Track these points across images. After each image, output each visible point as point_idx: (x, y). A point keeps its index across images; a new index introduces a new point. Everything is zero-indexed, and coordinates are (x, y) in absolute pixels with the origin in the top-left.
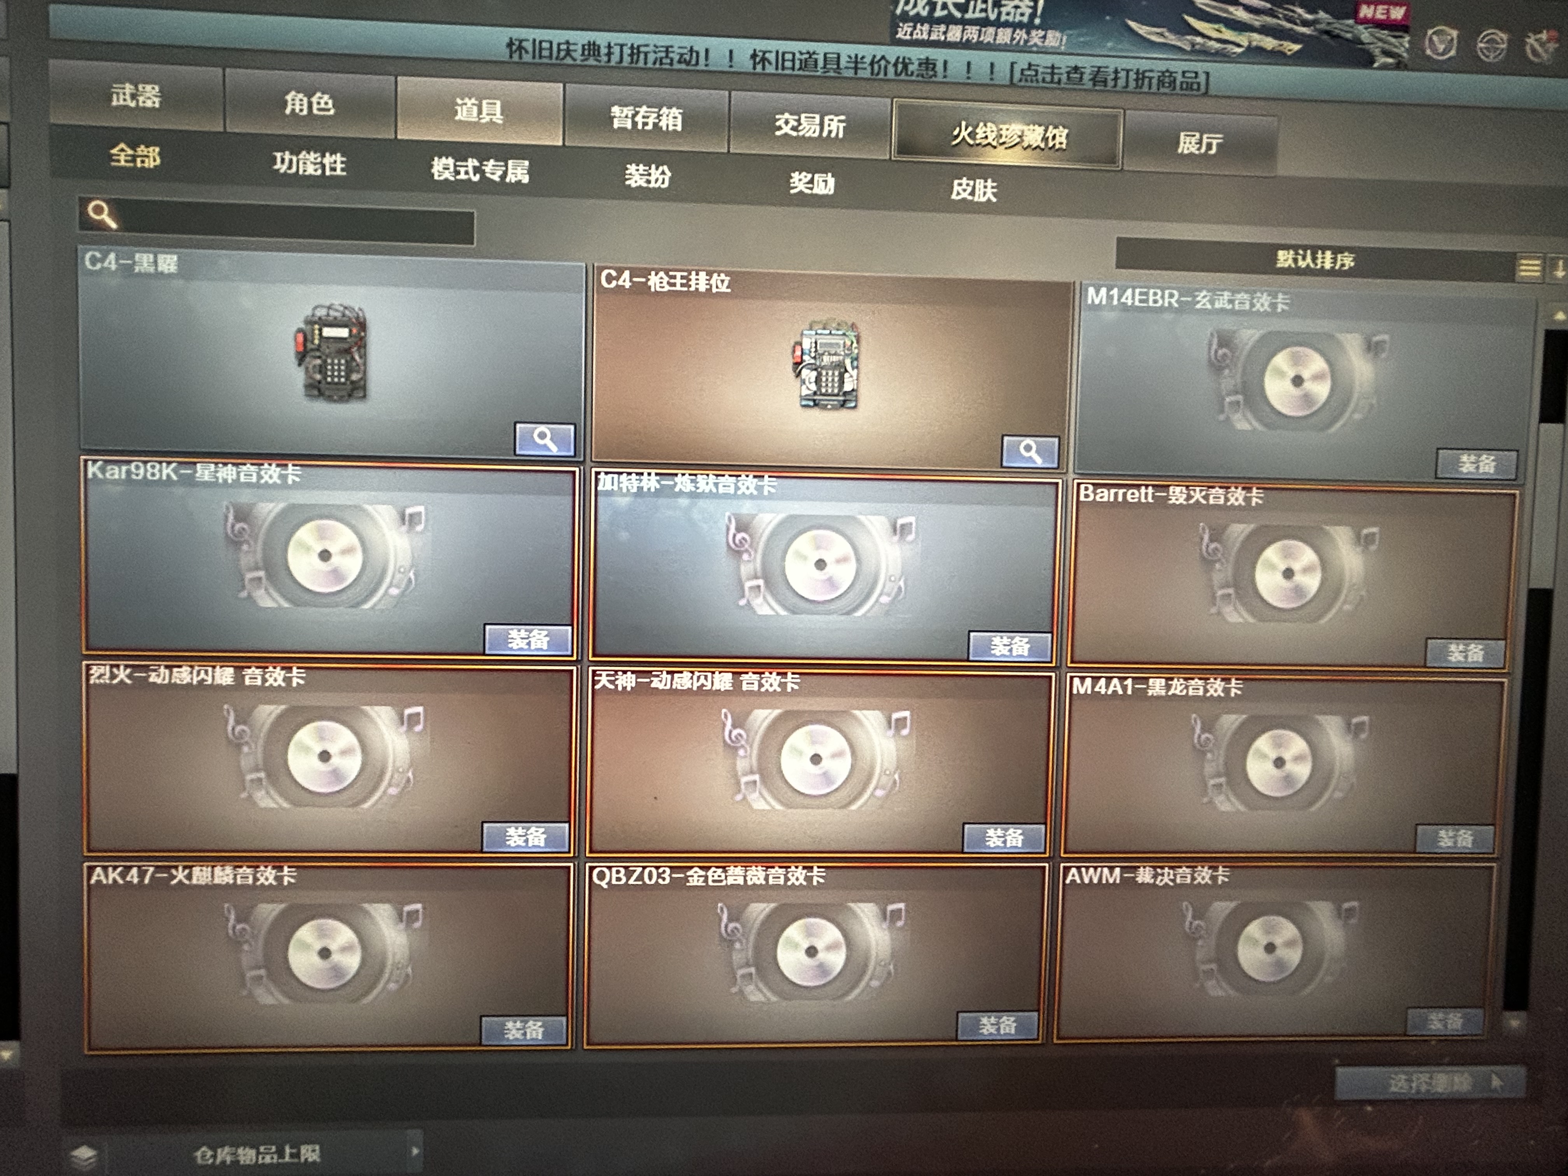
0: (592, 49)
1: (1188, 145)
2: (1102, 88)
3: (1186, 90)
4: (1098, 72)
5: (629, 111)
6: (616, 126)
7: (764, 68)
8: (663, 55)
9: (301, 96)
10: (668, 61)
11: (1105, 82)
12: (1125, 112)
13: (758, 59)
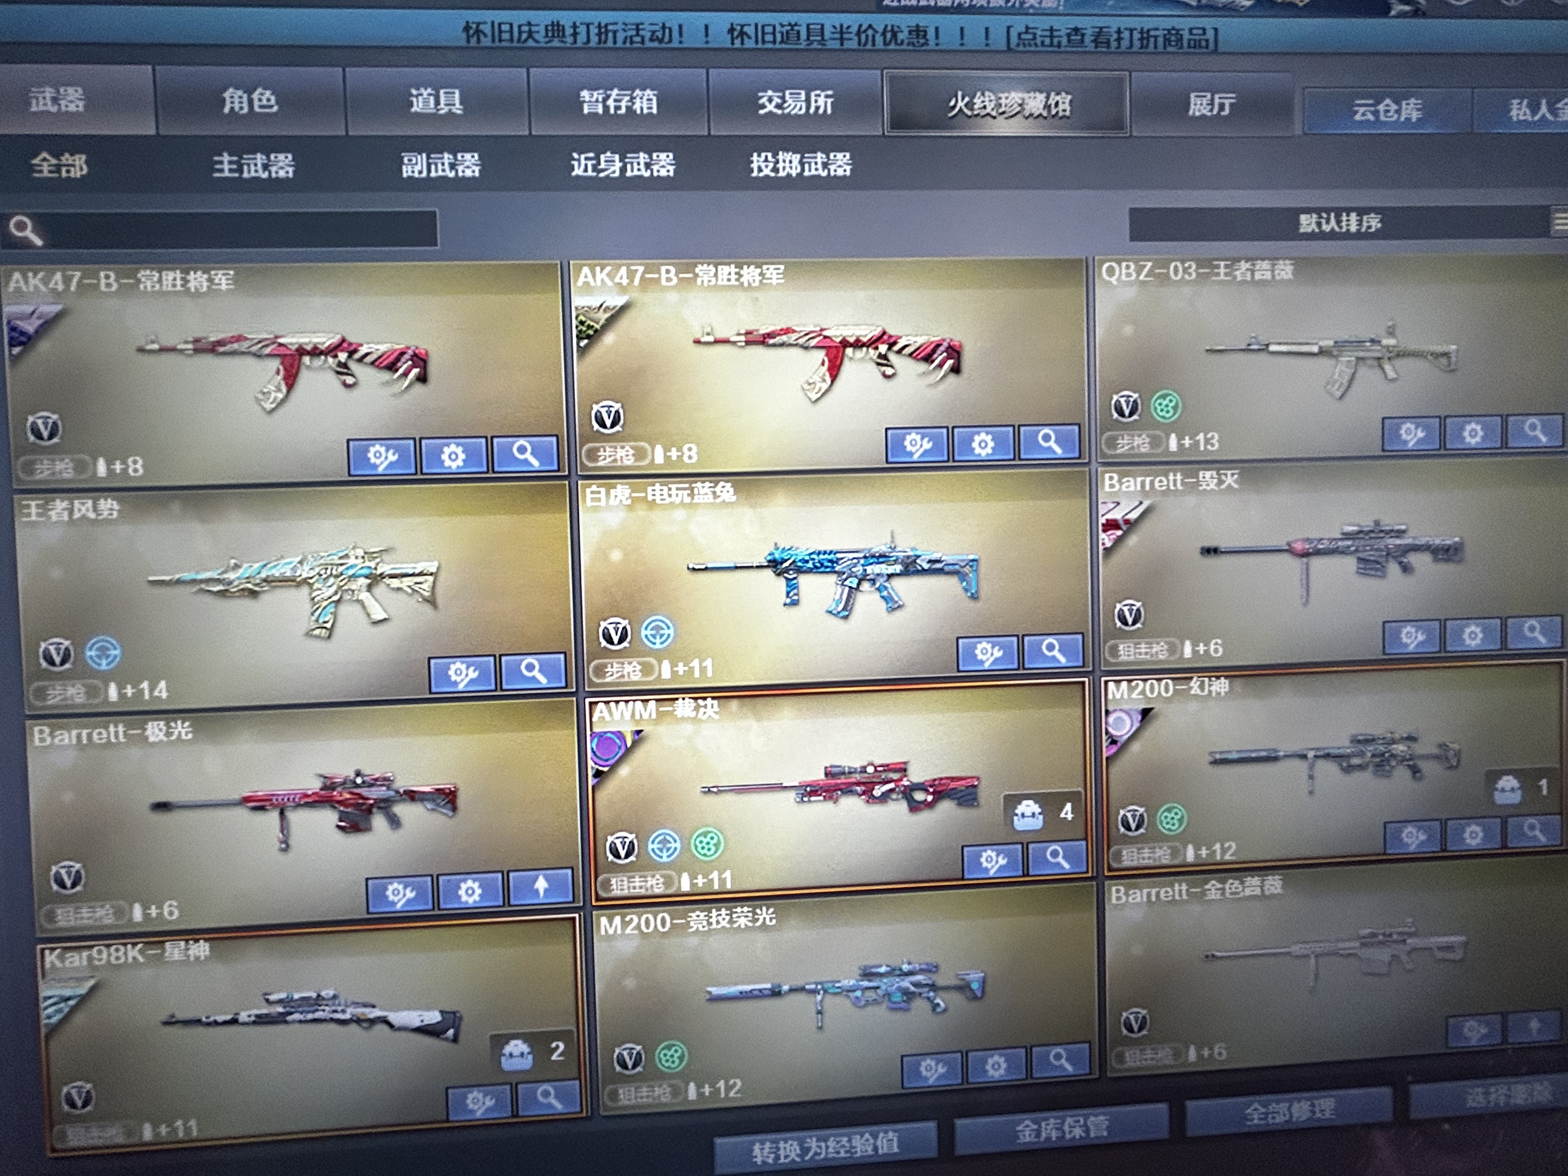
0: (556, 29)
2: (1105, 49)
3: (1195, 47)
4: (1099, 33)
5: (598, 95)
6: (586, 111)
7: (742, 43)
8: (634, 32)
9: (240, 93)
10: (638, 39)
11: (1108, 43)
12: (1130, 76)
13: (736, 34)
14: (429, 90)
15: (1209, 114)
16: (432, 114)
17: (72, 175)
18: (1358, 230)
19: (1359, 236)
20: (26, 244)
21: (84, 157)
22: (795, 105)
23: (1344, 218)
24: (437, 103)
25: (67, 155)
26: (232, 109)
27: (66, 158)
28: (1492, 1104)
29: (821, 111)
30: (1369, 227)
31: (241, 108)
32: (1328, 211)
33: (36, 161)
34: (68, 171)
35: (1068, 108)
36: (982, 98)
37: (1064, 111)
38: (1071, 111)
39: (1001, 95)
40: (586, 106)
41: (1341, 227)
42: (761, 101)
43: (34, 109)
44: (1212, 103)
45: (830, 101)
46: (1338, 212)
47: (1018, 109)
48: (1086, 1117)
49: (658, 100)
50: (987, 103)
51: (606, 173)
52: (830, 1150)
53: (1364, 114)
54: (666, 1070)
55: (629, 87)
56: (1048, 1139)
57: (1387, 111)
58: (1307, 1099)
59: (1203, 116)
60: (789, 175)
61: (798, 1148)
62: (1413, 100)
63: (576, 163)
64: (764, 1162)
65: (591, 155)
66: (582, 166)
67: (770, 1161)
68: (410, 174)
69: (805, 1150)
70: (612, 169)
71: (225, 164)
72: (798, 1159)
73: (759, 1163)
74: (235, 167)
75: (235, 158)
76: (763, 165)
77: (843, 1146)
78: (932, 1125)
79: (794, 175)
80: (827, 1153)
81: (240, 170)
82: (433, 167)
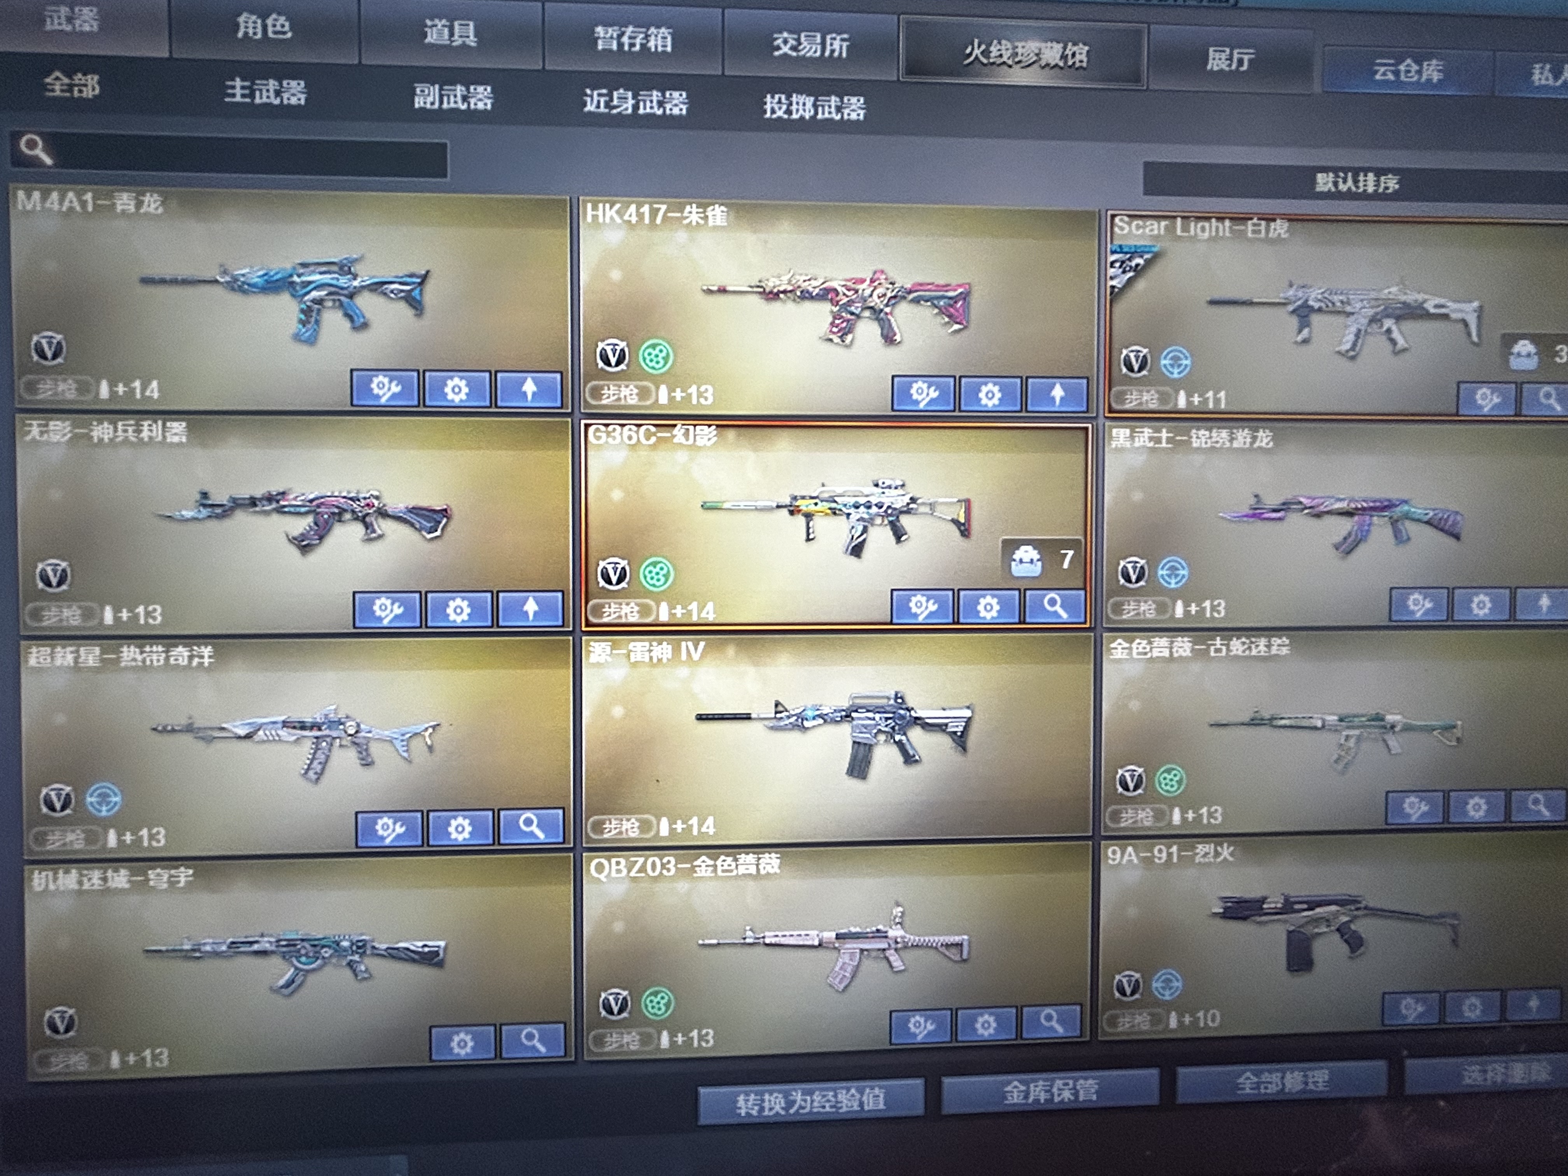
14: (444, 22)
15: (1227, 69)
16: (444, 46)
17: (84, 95)
18: (1376, 191)
19: (1376, 196)
20: (35, 162)
21: (96, 78)
22: (810, 48)
23: (1361, 178)
24: (452, 34)
25: (80, 75)
26: (246, 33)
27: (78, 77)
28: (1489, 1083)
29: (836, 54)
30: (1387, 188)
31: (255, 34)
32: (1346, 170)
33: (48, 80)
34: (80, 91)
35: (1085, 60)
36: (999, 47)
37: (1081, 61)
38: (1088, 62)
39: (1016, 44)
40: (600, 42)
41: (1357, 187)
42: (776, 43)
43: (48, 27)
44: (1230, 59)
45: (845, 44)
46: (1356, 172)
47: (1035, 58)
48: (1076, 1080)
49: (673, 39)
50: (1003, 52)
51: (619, 110)
52: (816, 1104)
53: (1384, 74)
54: (651, 1017)
55: (644, 24)
56: (1037, 1101)
57: (1409, 71)
58: (1302, 1070)
59: (1222, 71)
60: (802, 118)
61: (783, 1101)
62: (1434, 62)
63: (588, 99)
64: (747, 1113)
65: (604, 91)
66: (594, 103)
67: (754, 1113)
68: (422, 104)
69: (790, 1104)
70: (625, 106)
71: (238, 88)
72: (783, 1113)
73: (743, 1114)
74: (247, 92)
75: (247, 84)
76: (776, 107)
77: (828, 1101)
78: (919, 1082)
79: (807, 117)
80: (812, 1108)
81: (252, 95)
82: (445, 99)
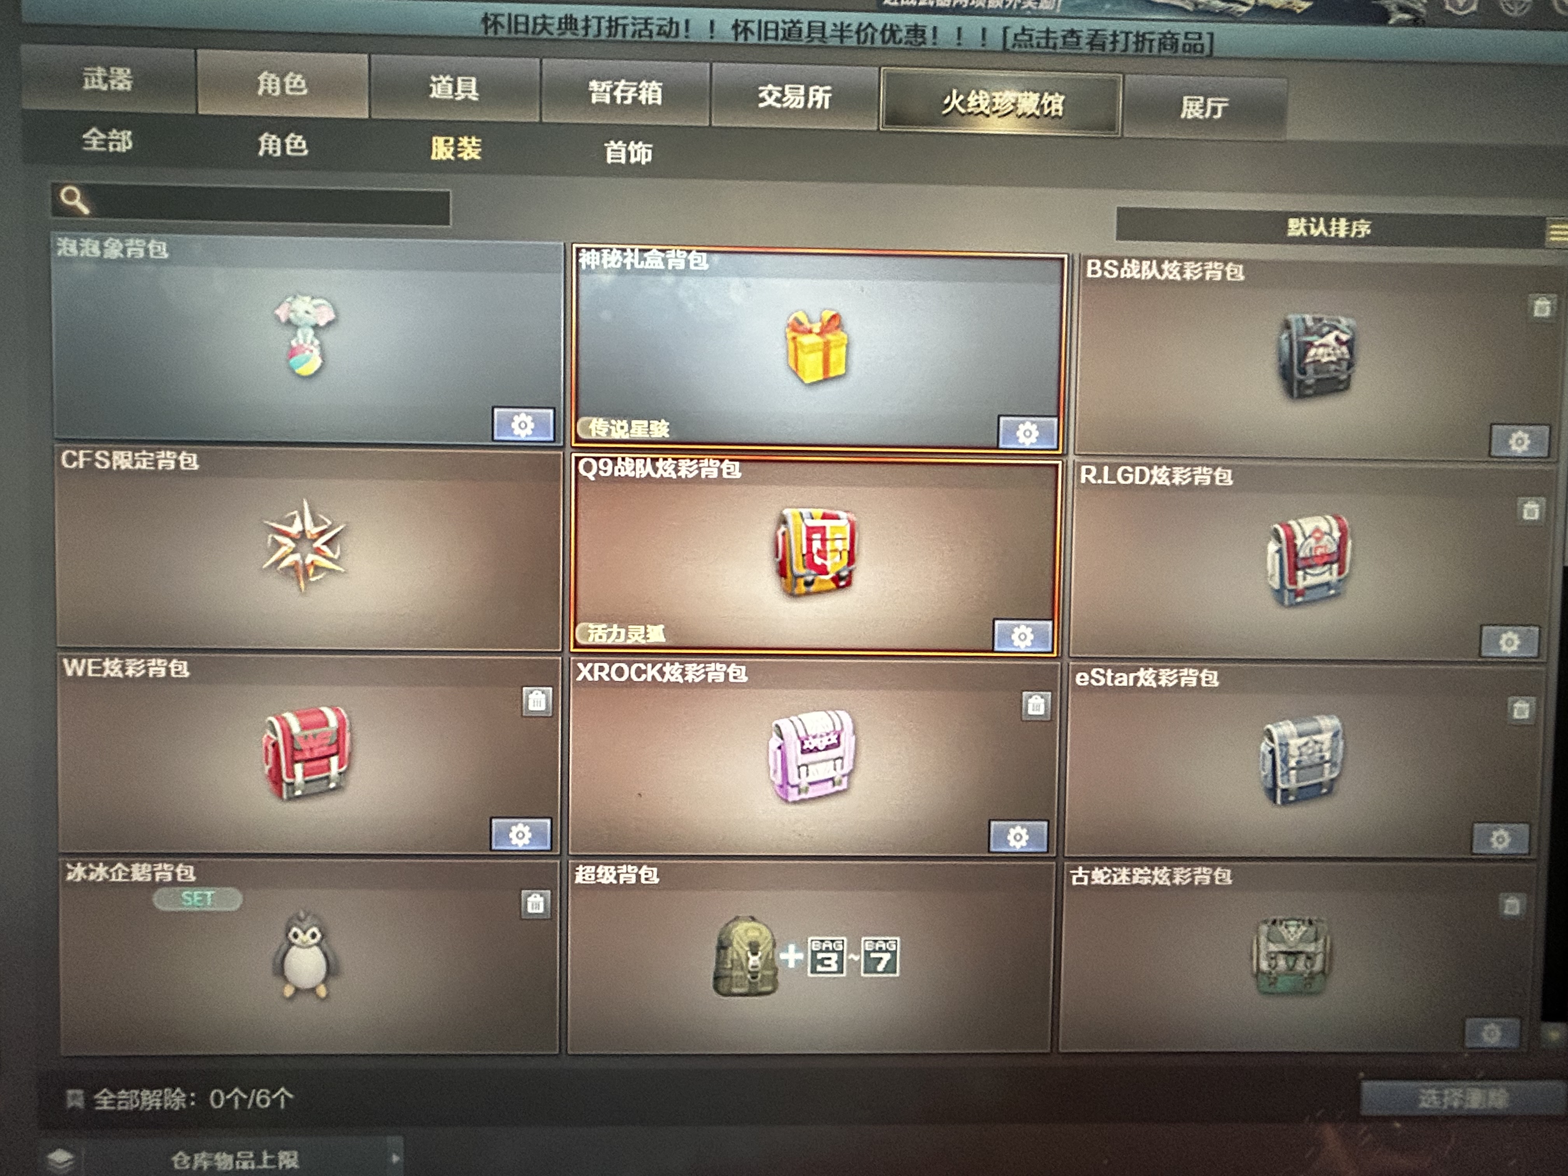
0: (569, 22)
1: (1191, 109)
2: (1099, 52)
3: (1189, 51)
4: (1095, 36)
5: (607, 85)
6: (594, 100)
7: (746, 39)
8: (643, 27)
9: (273, 76)
10: (647, 33)
11: (1103, 46)
12: (1124, 77)
13: (740, 30)
